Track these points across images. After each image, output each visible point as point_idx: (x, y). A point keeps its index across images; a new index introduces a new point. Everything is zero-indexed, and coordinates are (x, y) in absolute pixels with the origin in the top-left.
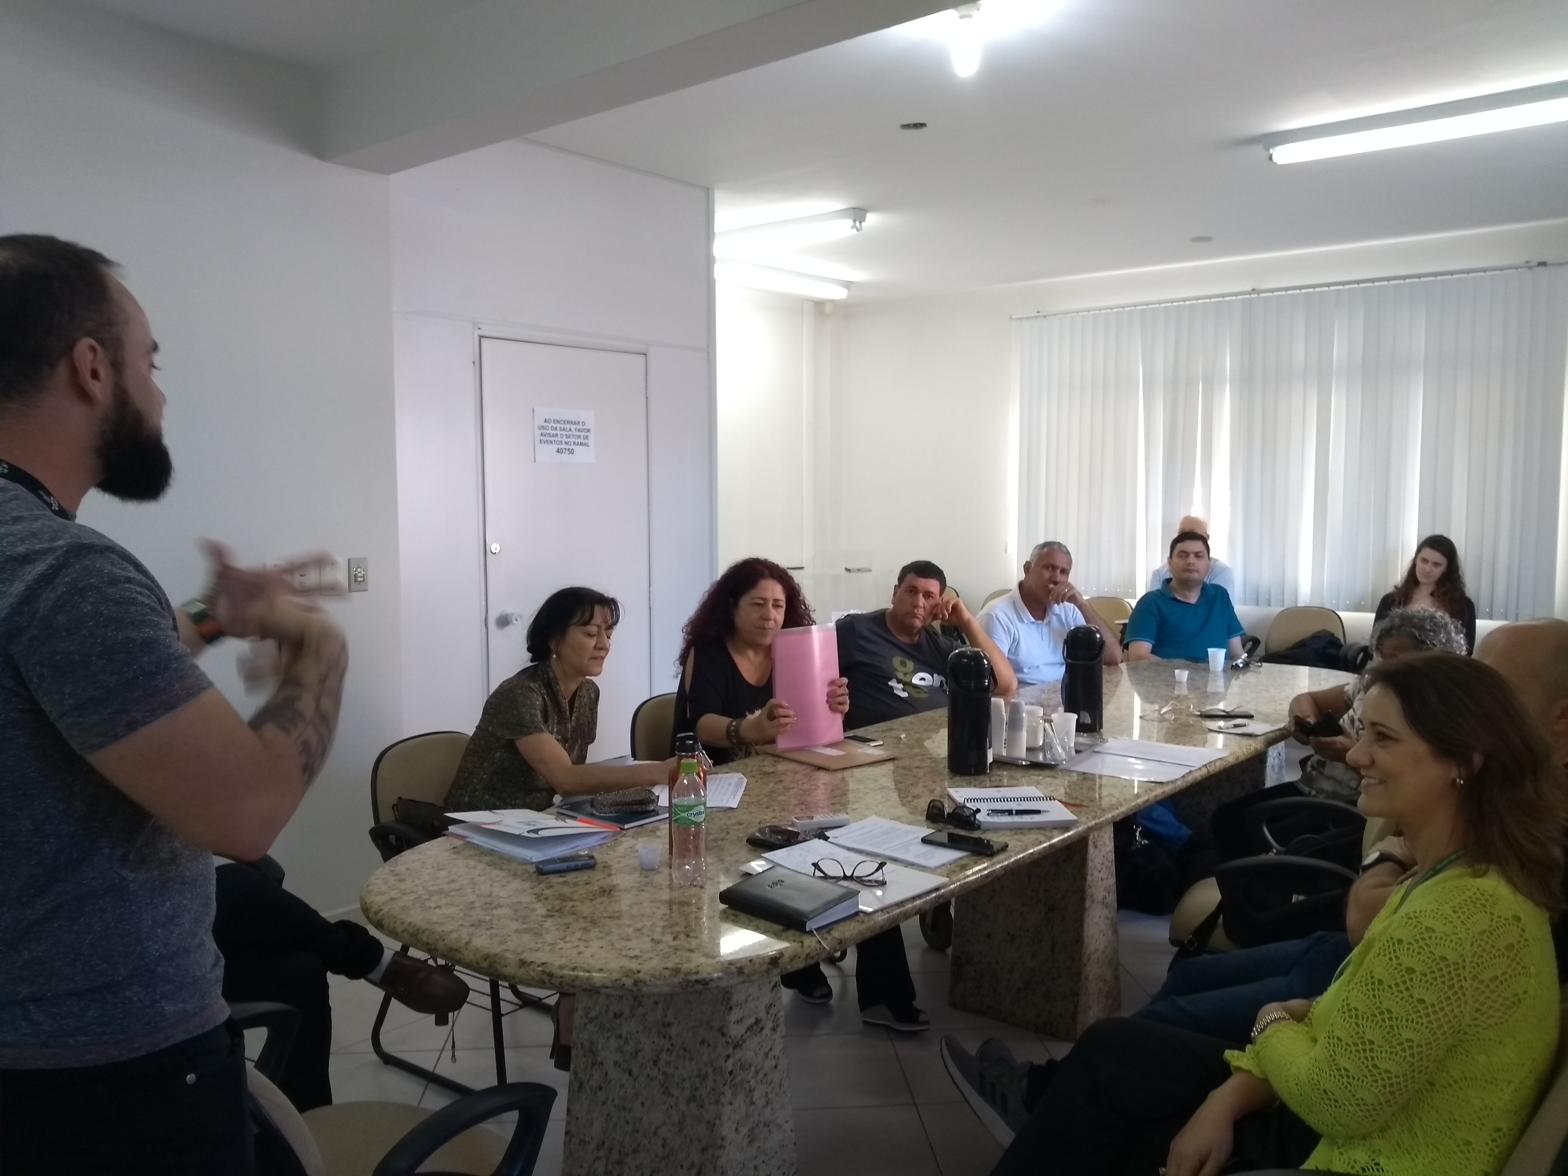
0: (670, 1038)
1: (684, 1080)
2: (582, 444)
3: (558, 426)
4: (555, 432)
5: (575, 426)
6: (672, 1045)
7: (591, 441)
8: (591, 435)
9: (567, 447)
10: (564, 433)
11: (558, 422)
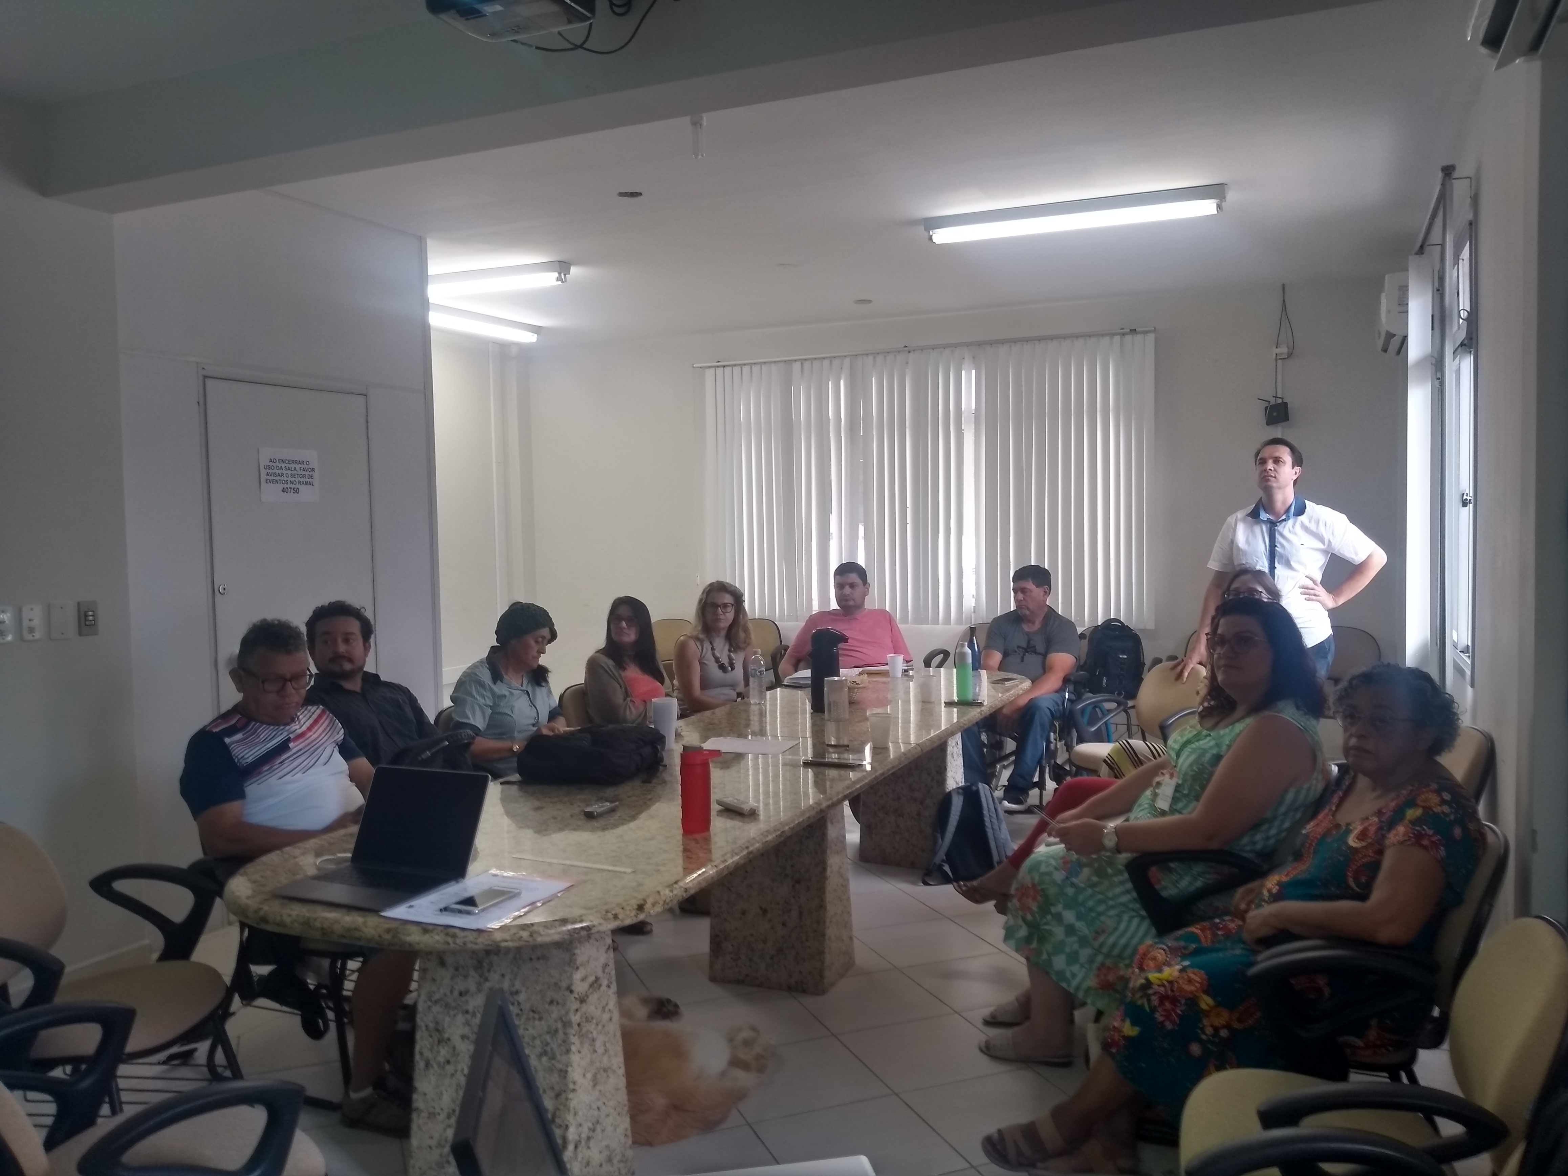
0: (519, 1004)
1: (534, 1038)
2: (307, 483)
3: (283, 465)
4: (280, 471)
5: (300, 466)
6: (521, 1010)
7: (316, 481)
8: (316, 475)
9: (293, 486)
10: (289, 472)
11: (283, 461)
